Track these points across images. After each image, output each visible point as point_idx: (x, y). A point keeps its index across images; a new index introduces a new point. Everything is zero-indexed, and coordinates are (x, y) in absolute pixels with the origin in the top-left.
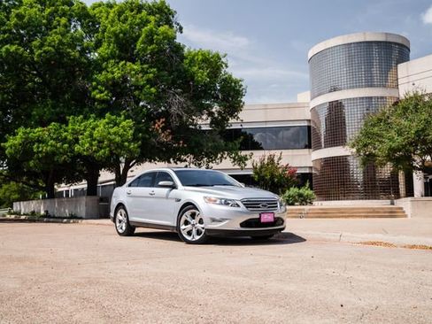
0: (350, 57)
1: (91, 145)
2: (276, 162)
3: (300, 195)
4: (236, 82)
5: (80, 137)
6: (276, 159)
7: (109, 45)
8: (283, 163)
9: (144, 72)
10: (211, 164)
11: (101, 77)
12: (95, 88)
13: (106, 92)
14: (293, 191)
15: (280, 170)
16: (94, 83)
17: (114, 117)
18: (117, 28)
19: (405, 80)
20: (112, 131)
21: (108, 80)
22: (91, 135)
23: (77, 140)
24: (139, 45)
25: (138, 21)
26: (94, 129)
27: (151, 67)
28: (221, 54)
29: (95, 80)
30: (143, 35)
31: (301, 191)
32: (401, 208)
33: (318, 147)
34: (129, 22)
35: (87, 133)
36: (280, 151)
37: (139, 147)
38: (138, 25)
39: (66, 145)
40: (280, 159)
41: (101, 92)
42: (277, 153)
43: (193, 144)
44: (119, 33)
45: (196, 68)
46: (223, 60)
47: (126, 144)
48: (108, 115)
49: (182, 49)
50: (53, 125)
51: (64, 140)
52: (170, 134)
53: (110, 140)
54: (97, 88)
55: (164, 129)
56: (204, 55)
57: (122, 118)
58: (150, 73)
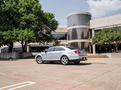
0: (79, 17)
1: (23, 37)
4: (57, 22)
5: (19, 35)
7: (24, 8)
8: (61, 43)
9: (34, 17)
11: (23, 18)
12: (22, 21)
13: (25, 22)
16: (21, 19)
17: (28, 30)
18: (26, 4)
19: (91, 24)
20: (29, 34)
21: (25, 19)
23: (17, 36)
24: (33, 9)
25: (32, 2)
26: (23, 33)
27: (36, 16)
28: (53, 14)
30: (34, 7)
32: (106, 55)
34: (29, 2)
35: (21, 34)
37: (36, 38)
38: (32, 4)
39: (14, 37)
41: (23, 22)
44: (27, 5)
45: (48, 17)
46: (54, 16)
47: (33, 37)
48: (26, 29)
49: (43, 12)
50: (9, 31)
51: (13, 36)
53: (29, 36)
55: (40, 34)
56: (49, 14)
57: (30, 30)
58: (36, 18)
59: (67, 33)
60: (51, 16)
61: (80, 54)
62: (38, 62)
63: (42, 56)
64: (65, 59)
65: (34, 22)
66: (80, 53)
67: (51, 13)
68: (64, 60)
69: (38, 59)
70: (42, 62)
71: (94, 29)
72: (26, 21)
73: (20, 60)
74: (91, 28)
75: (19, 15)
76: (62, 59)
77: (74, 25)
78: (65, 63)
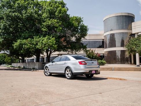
1: (42, 46)
2: (93, 52)
3: (102, 62)
4: (86, 27)
5: (38, 43)
6: (94, 51)
7: (47, 14)
8: (96, 52)
9: (58, 23)
10: (76, 52)
11: (44, 24)
13: (46, 29)
14: (100, 61)
15: (95, 55)
16: (42, 26)
17: (49, 37)
18: (49, 8)
20: (49, 41)
21: (47, 25)
22: (42, 43)
23: (37, 44)
24: (56, 14)
25: (56, 6)
26: (43, 40)
27: (60, 21)
28: (81, 18)
29: (43, 25)
30: (58, 11)
31: (102, 61)
33: (106, 48)
34: (53, 6)
35: (41, 42)
36: (95, 49)
37: (57, 46)
38: (56, 7)
39: (34, 46)
40: (95, 51)
42: (94, 49)
43: (72, 46)
44: (50, 10)
45: (74, 22)
46: (82, 19)
47: (53, 45)
48: (47, 36)
49: (69, 15)
50: (29, 39)
51: (33, 44)
52: (66, 42)
53: (48, 44)
54: (43, 27)
55: (64, 41)
56: (76, 18)
57: (51, 37)
58: (60, 23)
59: (103, 39)
60: (79, 20)
61: (87, 66)
62: (45, 73)
63: (49, 67)
64: (69, 71)
65: (57, 28)
66: (86, 64)
67: (79, 17)
68: (68, 73)
69: (45, 70)
70: (49, 74)
71: (138, 33)
72: (48, 27)
73: (39, 70)
74: (133, 33)
75: (40, 21)
76: (67, 72)
77: (112, 30)
78: (69, 76)
